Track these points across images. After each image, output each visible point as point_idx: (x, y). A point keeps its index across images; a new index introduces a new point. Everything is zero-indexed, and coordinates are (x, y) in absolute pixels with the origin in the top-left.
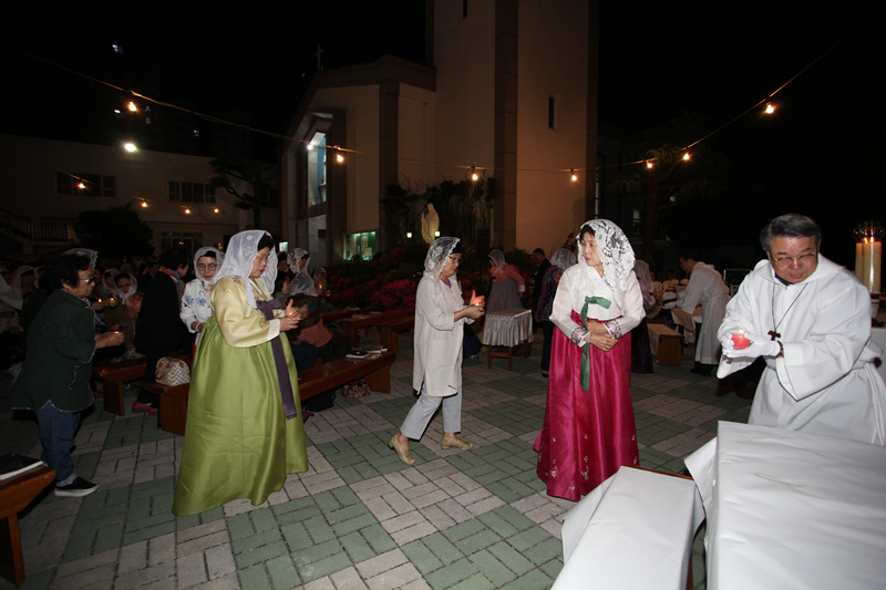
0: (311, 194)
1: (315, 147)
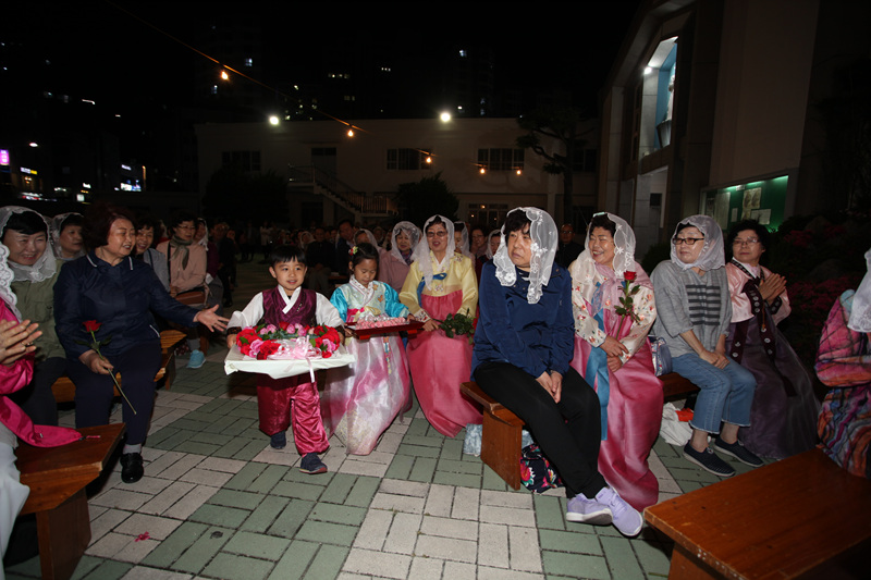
1: (655, 69)
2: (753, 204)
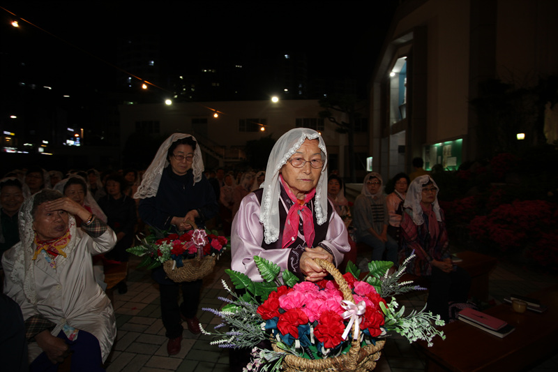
0: (392, 115)
2: (448, 154)
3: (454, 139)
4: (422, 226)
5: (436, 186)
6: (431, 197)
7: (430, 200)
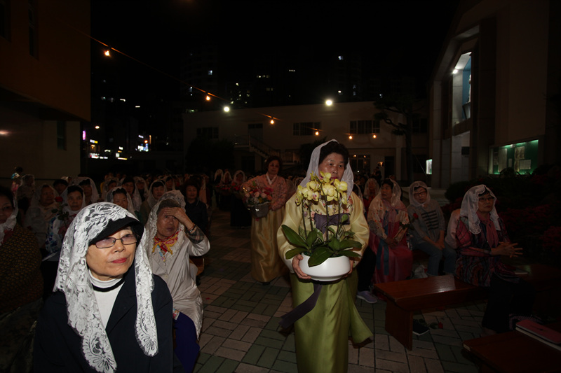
1: (460, 71)
3: (528, 140)
4: (479, 235)
5: (492, 195)
6: (489, 207)
7: (487, 210)
